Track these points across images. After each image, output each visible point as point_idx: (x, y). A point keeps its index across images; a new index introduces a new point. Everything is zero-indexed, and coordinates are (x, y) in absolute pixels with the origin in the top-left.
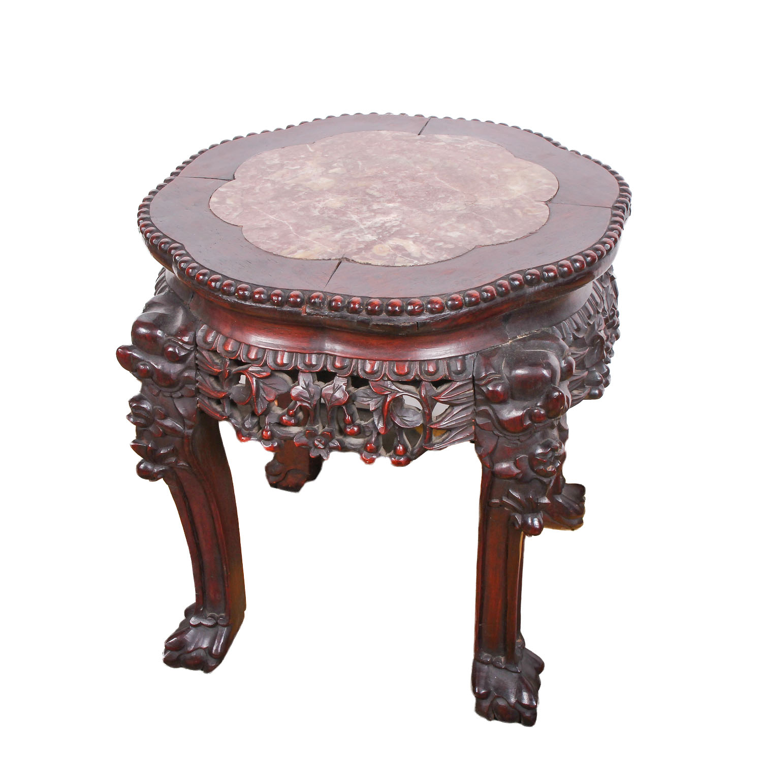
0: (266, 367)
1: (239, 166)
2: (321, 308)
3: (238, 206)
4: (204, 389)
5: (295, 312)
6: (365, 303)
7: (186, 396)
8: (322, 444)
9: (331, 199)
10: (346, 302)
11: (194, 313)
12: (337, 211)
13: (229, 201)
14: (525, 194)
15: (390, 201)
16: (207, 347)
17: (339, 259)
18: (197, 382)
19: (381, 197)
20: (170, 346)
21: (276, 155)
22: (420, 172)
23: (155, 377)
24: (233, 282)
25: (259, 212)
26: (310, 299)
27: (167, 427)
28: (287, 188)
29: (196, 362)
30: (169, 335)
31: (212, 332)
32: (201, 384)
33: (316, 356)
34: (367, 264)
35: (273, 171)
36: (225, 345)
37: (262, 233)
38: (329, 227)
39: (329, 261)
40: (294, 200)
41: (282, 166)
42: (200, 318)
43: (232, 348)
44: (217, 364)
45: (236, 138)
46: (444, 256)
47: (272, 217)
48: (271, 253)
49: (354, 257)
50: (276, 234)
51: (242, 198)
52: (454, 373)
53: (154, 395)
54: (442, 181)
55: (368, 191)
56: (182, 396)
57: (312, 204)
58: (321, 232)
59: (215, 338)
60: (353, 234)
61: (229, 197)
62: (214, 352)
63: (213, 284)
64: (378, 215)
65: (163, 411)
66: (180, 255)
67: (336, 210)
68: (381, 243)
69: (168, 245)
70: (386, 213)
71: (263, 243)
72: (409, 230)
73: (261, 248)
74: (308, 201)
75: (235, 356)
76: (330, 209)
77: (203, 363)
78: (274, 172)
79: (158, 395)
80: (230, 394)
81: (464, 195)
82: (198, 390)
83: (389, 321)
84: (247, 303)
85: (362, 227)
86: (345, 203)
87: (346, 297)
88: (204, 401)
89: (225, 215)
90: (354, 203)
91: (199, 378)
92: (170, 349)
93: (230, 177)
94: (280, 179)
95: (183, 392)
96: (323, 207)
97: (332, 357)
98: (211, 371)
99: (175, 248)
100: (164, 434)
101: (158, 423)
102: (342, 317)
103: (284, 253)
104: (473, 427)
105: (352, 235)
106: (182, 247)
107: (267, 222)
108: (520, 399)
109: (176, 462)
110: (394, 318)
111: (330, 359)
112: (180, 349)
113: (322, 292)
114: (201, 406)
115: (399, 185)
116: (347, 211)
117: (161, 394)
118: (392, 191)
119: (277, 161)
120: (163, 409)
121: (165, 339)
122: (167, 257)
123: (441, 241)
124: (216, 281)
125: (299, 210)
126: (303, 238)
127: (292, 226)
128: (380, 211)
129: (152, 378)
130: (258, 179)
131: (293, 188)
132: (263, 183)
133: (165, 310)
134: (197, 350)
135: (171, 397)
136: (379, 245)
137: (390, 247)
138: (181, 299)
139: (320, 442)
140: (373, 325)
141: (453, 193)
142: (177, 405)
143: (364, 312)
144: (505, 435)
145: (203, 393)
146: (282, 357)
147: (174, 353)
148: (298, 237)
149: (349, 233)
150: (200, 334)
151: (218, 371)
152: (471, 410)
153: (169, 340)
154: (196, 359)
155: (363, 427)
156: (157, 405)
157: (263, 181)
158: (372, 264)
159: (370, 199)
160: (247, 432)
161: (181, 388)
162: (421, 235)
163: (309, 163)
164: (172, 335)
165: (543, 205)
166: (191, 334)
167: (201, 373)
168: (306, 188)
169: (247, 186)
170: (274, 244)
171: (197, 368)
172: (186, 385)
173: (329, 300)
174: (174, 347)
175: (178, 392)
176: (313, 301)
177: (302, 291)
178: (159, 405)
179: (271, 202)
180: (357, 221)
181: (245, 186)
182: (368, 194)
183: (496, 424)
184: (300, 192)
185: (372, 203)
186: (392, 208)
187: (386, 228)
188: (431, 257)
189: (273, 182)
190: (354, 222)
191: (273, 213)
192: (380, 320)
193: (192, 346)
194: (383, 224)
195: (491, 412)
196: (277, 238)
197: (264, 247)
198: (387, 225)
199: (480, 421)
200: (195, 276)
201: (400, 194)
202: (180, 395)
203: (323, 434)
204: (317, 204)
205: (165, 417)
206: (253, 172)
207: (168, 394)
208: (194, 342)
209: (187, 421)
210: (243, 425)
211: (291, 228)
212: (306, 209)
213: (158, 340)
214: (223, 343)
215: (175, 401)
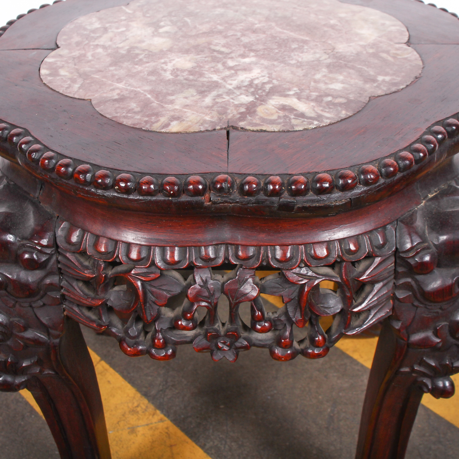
0: (153, 267)
1: (58, 34)
2: (230, 194)
3: (75, 77)
4: (73, 297)
5: (197, 202)
6: (286, 182)
7: (49, 305)
8: (227, 346)
9: (177, 60)
10: (262, 183)
11: (48, 208)
12: (191, 72)
13: (62, 72)
14: (379, 37)
15: (243, 56)
16: (73, 248)
17: (225, 128)
18: (62, 287)
19: (231, 53)
20: (26, 252)
21: (94, 19)
22: (256, 24)
23: (11, 288)
24: (108, 172)
25: (102, 81)
26: (215, 183)
27: (28, 339)
28: (123, 52)
29: (59, 266)
30: (23, 238)
31: (76, 230)
32: (68, 291)
33: (215, 248)
34: (262, 131)
35: (98, 35)
36: (96, 245)
37: (117, 105)
38: (192, 91)
39: (214, 132)
40: (137, 64)
41: (106, 30)
42: (56, 214)
43: (106, 248)
44: (87, 268)
45: (43, 7)
46: (344, 114)
47: (120, 85)
48: (140, 129)
49: (242, 124)
50: (135, 105)
51: (76, 67)
52: (377, 247)
53: (10, 307)
54: (285, 31)
55: (213, 47)
56: (44, 305)
57: (159, 67)
58: (186, 98)
59: (81, 237)
60: (224, 96)
61: (62, 67)
62: (83, 253)
63: (81, 177)
64: (239, 73)
65: (22, 322)
66: (26, 143)
67: (189, 71)
68: (261, 104)
69: (6, 132)
70: (246, 69)
71: (124, 117)
72: (284, 86)
73: (124, 123)
74: (152, 64)
75: (111, 258)
76: (183, 71)
77: (69, 267)
78: (100, 37)
79: (14, 306)
80: (107, 300)
81: (318, 43)
82: (63, 296)
83: (318, 201)
84: (131, 197)
85: (230, 87)
86: (195, 63)
87: (260, 177)
88: (72, 309)
89: (64, 88)
90: (205, 62)
91: (64, 283)
92: (27, 256)
93: (53, 46)
94: (110, 43)
95: (45, 300)
96: (174, 69)
97: (233, 247)
98: (81, 277)
99: (18, 135)
100: (26, 346)
101: (17, 336)
102: (258, 202)
103: (156, 127)
104: (391, 302)
105: (224, 98)
106: (27, 133)
107: (118, 91)
108: (447, 266)
109: (41, 371)
110: (324, 197)
111: (232, 249)
112: (39, 255)
113: (227, 173)
114: (69, 315)
115: (243, 39)
116: (202, 70)
117: (17, 306)
118: (239, 45)
119: (97, 25)
120: (23, 321)
121: (18, 244)
122: (7, 145)
123: (328, 95)
124: (85, 172)
125: (148, 75)
126: (170, 107)
127: (149, 94)
128: (239, 68)
129: (6, 290)
130: (86, 45)
131: (129, 51)
132: (93, 49)
133: (9, 207)
134: (59, 253)
135: (31, 306)
136: (261, 106)
137: (275, 107)
138: (25, 192)
139: (224, 343)
140: (299, 207)
141: (305, 42)
142: (39, 314)
143: (286, 194)
144: (426, 305)
145: (69, 299)
146: (173, 253)
147: (31, 260)
148: (163, 107)
149: (219, 96)
150: (60, 233)
151: (91, 276)
152: (391, 284)
153: (23, 245)
154: (58, 262)
155: (274, 321)
156: (14, 317)
157: (92, 47)
158: (268, 130)
159: (220, 56)
160: (133, 341)
161: (42, 297)
162: (302, 90)
163: (134, 24)
164: (26, 239)
165: (405, 46)
166: (49, 234)
167: (65, 277)
168: (144, 50)
169: (76, 53)
170: (138, 117)
171: (60, 272)
172: (49, 293)
173: (238, 182)
174: (31, 253)
175: (39, 301)
176: (218, 186)
177: (202, 174)
178: (16, 317)
179: (111, 68)
180: (220, 81)
181: (74, 54)
182: (214, 51)
183: (418, 295)
184: (138, 55)
185: (225, 60)
186: (250, 64)
187: (257, 85)
188: (329, 116)
189: (104, 47)
190: (216, 82)
191: (119, 80)
192: (307, 201)
193: (52, 249)
194: (251, 82)
195: (413, 283)
196: (138, 109)
197: (128, 122)
198: (256, 82)
199: (401, 295)
200: (53, 169)
201: (249, 48)
202: (42, 304)
203: (226, 335)
204: (165, 67)
205: (25, 328)
206: (76, 39)
207: (26, 305)
208: (54, 244)
209: (52, 331)
210: (126, 332)
211: (149, 96)
212: (153, 72)
213: (9, 246)
214: (94, 243)
215: (35, 310)
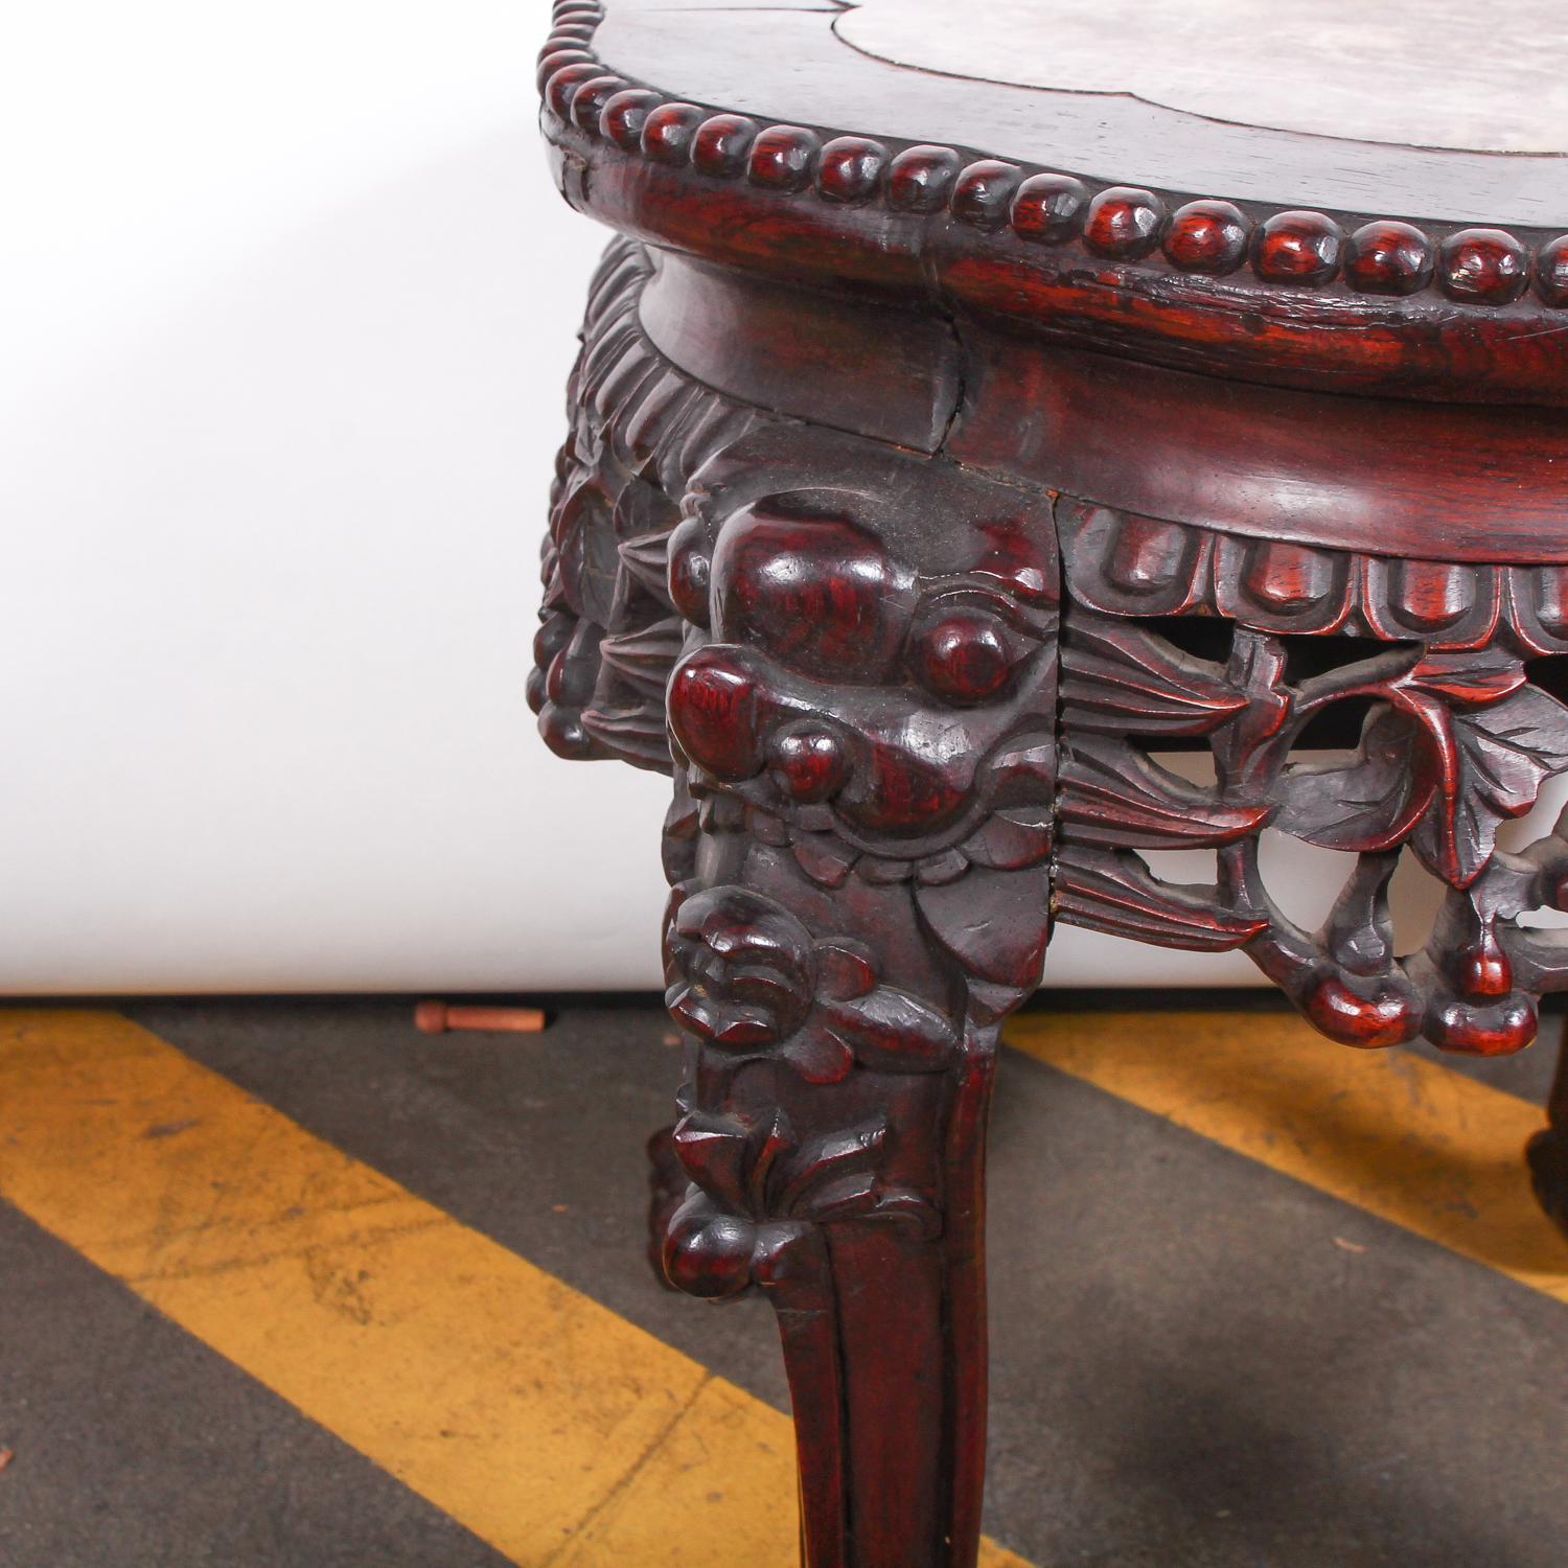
0: (1497, 652)
4: (1114, 816)
7: (993, 868)
11: (1001, 477)
16: (1142, 606)
18: (1062, 785)
20: (949, 623)
27: (876, 1028)
29: (1062, 692)
32: (1089, 795)
36: (1256, 577)
42: (1047, 492)
44: (1202, 680)
53: (822, 887)
56: (970, 870)
59: (1182, 558)
65: (860, 956)
75: (1323, 622)
77: (1116, 688)
79: (841, 880)
80: (1276, 813)
82: (1061, 824)
88: (1096, 875)
91: (1072, 767)
95: (978, 845)
101: (832, 1016)
109: (873, 1194)
112: (1007, 633)
117: (853, 881)
120: (865, 948)
121: (917, 592)
135: (912, 880)
138: (872, 440)
142: (936, 917)
147: (972, 655)
153: (945, 592)
156: (830, 932)
161: (969, 834)
164: (960, 566)
167: (1075, 744)
171: (1064, 718)
172: (1000, 813)
175: (954, 852)
178: (840, 932)
193: (1052, 615)
202: (962, 864)
205: (869, 980)
207: (893, 872)
208: (1062, 596)
213: (884, 599)
214: (1242, 574)
215: (925, 899)
